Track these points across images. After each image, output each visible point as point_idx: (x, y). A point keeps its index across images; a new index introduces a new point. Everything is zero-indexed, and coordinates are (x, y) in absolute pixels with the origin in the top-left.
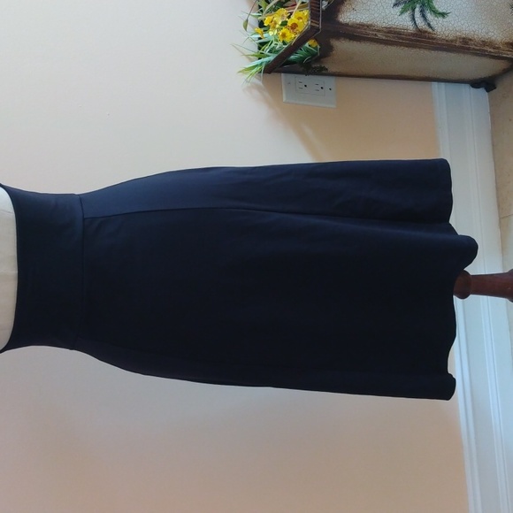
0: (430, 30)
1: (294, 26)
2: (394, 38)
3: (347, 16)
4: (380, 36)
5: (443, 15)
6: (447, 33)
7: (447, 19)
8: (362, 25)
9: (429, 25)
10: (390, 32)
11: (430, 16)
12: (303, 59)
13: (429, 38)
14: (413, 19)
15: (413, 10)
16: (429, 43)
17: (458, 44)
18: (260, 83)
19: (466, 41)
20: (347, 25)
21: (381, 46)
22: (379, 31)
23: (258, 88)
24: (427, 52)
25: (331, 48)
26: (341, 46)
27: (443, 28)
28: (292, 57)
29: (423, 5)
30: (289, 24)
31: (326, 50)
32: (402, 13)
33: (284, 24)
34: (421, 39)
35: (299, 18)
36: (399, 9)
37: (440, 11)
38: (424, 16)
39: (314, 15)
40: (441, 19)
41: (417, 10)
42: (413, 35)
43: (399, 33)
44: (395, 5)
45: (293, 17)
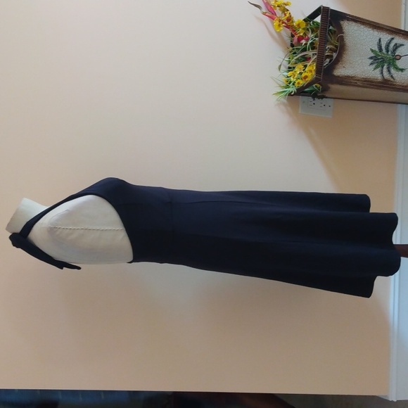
0: (392, 80)
1: (306, 77)
2: (368, 83)
3: (340, 71)
4: (359, 83)
5: (402, 70)
6: (403, 81)
7: (404, 73)
8: (348, 77)
9: (392, 76)
10: (365, 81)
11: (393, 71)
12: (312, 91)
13: (391, 85)
14: (382, 73)
15: (383, 67)
16: (393, 88)
18: (285, 101)
20: (339, 77)
21: (360, 88)
22: (358, 80)
23: (284, 104)
24: (389, 92)
25: (329, 88)
26: (334, 87)
27: (400, 77)
28: (306, 90)
29: (390, 64)
30: (303, 75)
31: (325, 89)
32: (375, 69)
33: (301, 73)
34: (386, 84)
35: (311, 71)
36: (374, 66)
37: (400, 67)
38: (389, 71)
39: (318, 71)
40: (400, 72)
41: (385, 67)
42: (380, 82)
43: (372, 82)
44: (371, 64)
45: (306, 70)
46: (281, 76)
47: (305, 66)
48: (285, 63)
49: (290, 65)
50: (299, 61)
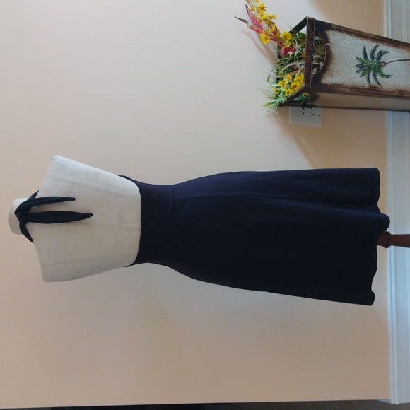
0: (379, 86)
1: (295, 86)
2: (356, 90)
3: (328, 80)
4: (347, 90)
5: (388, 76)
6: (389, 87)
7: (390, 79)
8: (336, 85)
9: (378, 83)
10: (353, 88)
11: (379, 77)
12: (301, 101)
13: (378, 91)
14: (369, 80)
15: (369, 74)
16: (380, 94)
17: (396, 94)
18: (276, 112)
19: (401, 92)
20: (327, 85)
21: (348, 96)
22: (346, 88)
23: (274, 114)
24: (377, 98)
25: (318, 96)
26: (324, 96)
27: (386, 84)
28: (295, 100)
29: (375, 71)
30: (292, 85)
31: (314, 98)
32: (361, 76)
33: (290, 83)
34: (373, 91)
35: (299, 81)
36: (360, 73)
37: (386, 74)
38: (375, 78)
39: (307, 80)
40: (386, 79)
41: (371, 74)
42: (368, 89)
43: (359, 89)
44: (358, 72)
45: (295, 79)
46: (270, 88)
47: (294, 76)
48: (274, 76)
49: (278, 76)
50: (287, 71)
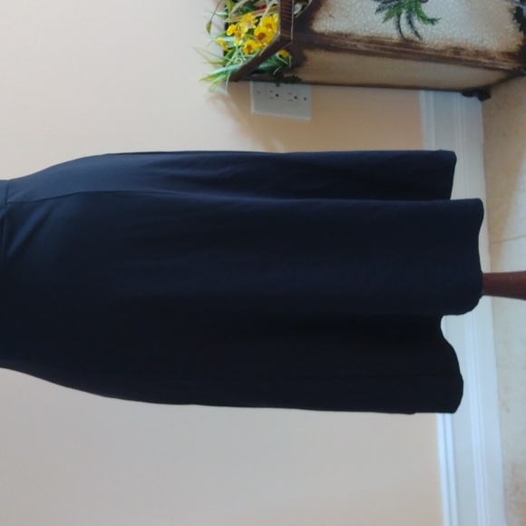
0: (417, 39)
1: (262, 36)
2: (377, 48)
3: (323, 25)
4: (360, 46)
5: (432, 21)
6: (436, 42)
7: (437, 26)
8: (340, 35)
9: (416, 33)
10: (369, 43)
11: (417, 23)
12: (273, 69)
13: (416, 48)
14: (399, 26)
15: (399, 16)
16: (419, 54)
17: (448, 55)
18: (225, 92)
19: (457, 50)
20: (322, 34)
21: (361, 58)
22: (359, 41)
23: (222, 97)
24: (413, 63)
25: (305, 59)
26: (316, 57)
27: (432, 36)
28: (262, 66)
29: (410, 10)
30: (256, 33)
31: (299, 62)
32: (386, 19)
33: (251, 31)
34: (407, 49)
35: (269, 26)
36: (383, 14)
37: (430, 16)
38: (410, 23)
39: (284, 24)
40: (430, 26)
41: (403, 16)
42: (399, 45)
43: (382, 43)
44: (379, 10)
45: (261, 24)
46: (213, 45)
48: (219, 22)
49: (228, 20)
50: (242, 11)
